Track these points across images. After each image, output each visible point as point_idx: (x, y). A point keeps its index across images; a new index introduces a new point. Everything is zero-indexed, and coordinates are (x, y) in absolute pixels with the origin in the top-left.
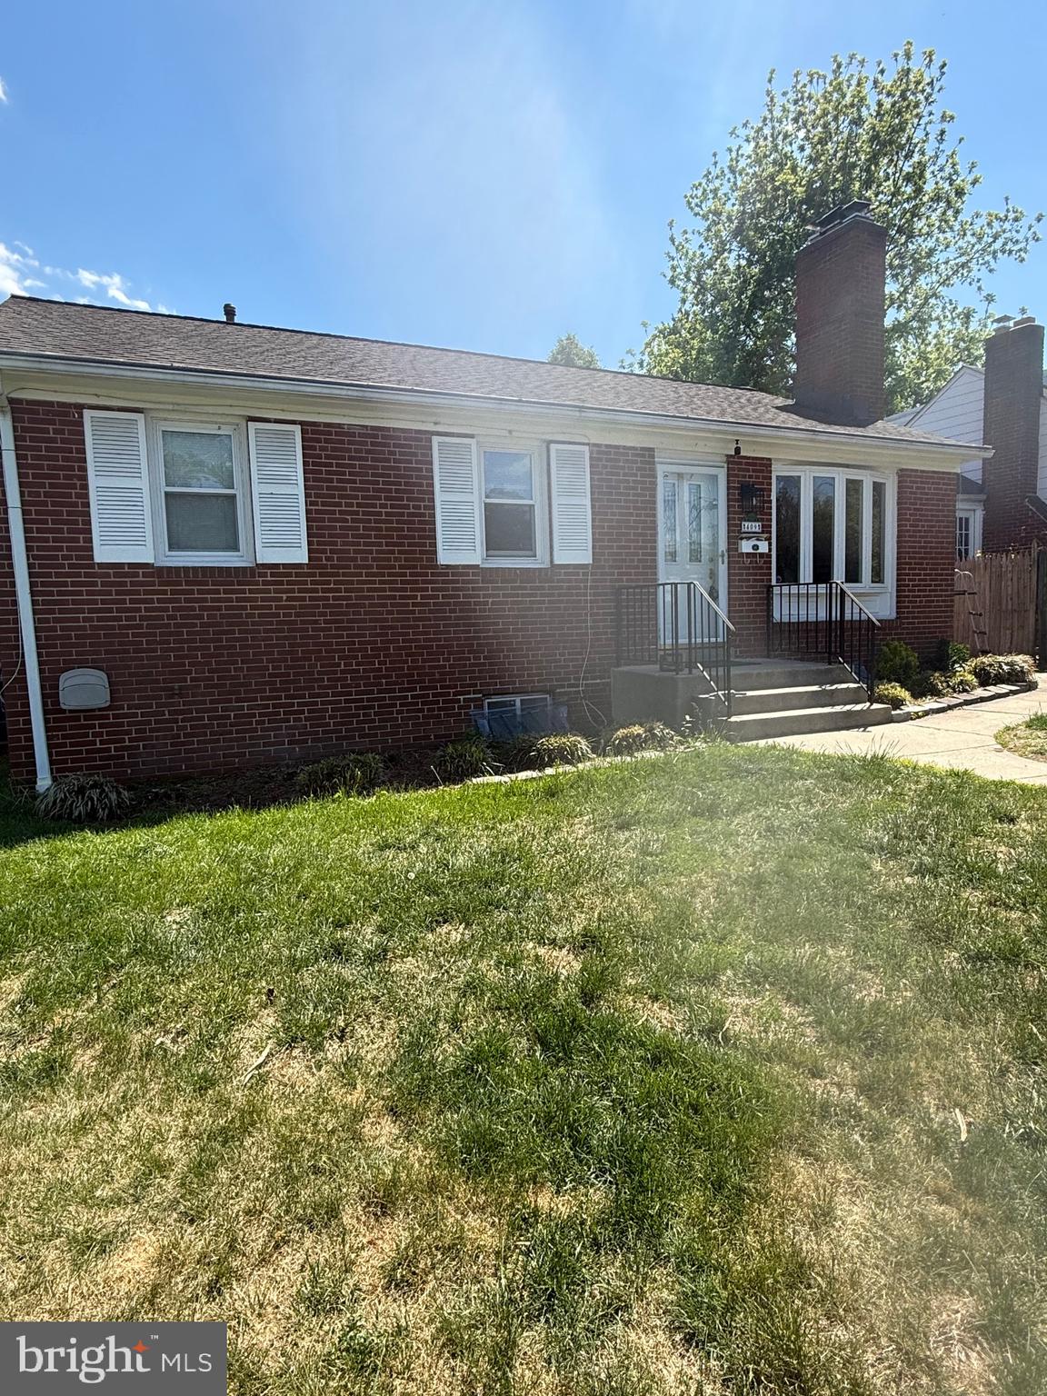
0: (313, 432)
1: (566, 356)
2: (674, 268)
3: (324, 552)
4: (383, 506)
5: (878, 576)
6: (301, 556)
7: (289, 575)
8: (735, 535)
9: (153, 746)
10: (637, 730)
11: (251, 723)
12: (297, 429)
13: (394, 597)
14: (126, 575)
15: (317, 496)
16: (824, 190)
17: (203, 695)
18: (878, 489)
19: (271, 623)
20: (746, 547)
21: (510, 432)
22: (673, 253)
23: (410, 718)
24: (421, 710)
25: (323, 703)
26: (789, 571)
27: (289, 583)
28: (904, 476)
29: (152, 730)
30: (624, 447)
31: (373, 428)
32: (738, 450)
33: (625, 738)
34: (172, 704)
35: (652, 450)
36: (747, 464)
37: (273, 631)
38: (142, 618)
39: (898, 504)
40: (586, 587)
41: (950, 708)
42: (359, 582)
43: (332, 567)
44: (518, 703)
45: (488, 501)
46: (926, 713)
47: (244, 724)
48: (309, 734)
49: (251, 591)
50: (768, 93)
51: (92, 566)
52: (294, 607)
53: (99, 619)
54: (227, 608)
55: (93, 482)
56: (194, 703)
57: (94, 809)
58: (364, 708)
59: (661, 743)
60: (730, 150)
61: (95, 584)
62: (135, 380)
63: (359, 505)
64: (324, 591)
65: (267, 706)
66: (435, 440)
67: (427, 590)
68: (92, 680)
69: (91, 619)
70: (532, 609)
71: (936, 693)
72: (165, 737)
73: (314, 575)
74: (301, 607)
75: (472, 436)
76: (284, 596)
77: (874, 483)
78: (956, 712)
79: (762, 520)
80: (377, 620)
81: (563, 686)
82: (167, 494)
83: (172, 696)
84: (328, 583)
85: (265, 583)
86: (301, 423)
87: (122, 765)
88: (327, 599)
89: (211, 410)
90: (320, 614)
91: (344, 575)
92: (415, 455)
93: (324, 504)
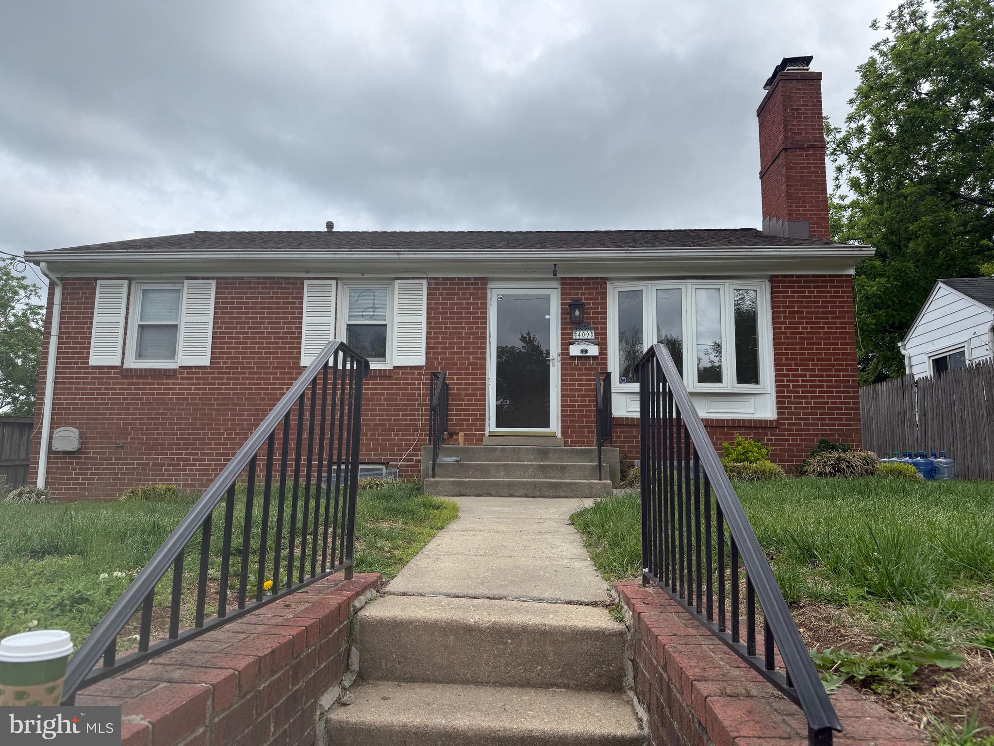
0: (224, 283)
3: (221, 358)
6: (206, 361)
7: (198, 373)
8: (567, 342)
11: (162, 470)
14: (105, 373)
15: (222, 323)
17: (136, 448)
19: (183, 404)
20: (575, 350)
21: (362, 274)
25: (209, 460)
27: (197, 378)
28: (775, 282)
29: (104, 469)
30: (459, 278)
34: (117, 453)
35: (484, 279)
36: (579, 283)
37: (183, 410)
38: (109, 399)
40: (419, 384)
42: (243, 378)
47: (157, 470)
49: (173, 384)
51: (88, 368)
52: (198, 394)
54: (158, 394)
55: (96, 319)
56: (131, 454)
61: (87, 378)
64: (219, 384)
66: (306, 282)
68: (72, 434)
69: (82, 399)
73: (213, 373)
74: (203, 394)
75: (334, 279)
76: (193, 387)
79: (595, 329)
82: (139, 326)
83: (118, 448)
84: (222, 378)
86: (217, 278)
88: (220, 389)
90: (215, 399)
91: (234, 373)
92: (292, 293)
93: (226, 328)
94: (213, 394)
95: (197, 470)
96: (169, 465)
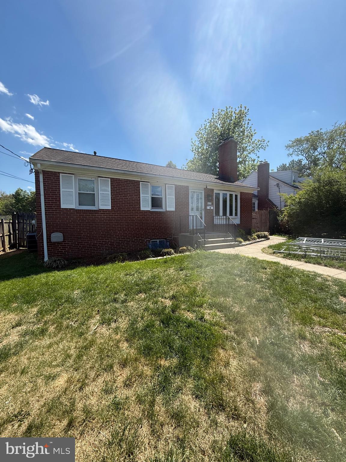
0: (113, 180)
1: (170, 165)
2: (193, 148)
3: (115, 207)
4: (129, 197)
5: (236, 214)
6: (109, 208)
7: (107, 212)
8: (206, 205)
9: (73, 251)
10: (185, 248)
11: (96, 245)
12: (110, 179)
13: (130, 217)
14: (68, 211)
15: (113, 194)
16: (224, 133)
17: (85, 239)
18: (236, 196)
19: (102, 223)
20: (208, 208)
21: (157, 182)
22: (192, 145)
23: (133, 245)
24: (136, 243)
25: (113, 241)
26: (217, 213)
27: (106, 214)
28: (241, 193)
29: (73, 247)
30: (182, 186)
31: (127, 180)
32: (207, 187)
33: (182, 250)
34: (78, 241)
35: (188, 186)
36: (209, 190)
37: (102, 224)
38: (72, 221)
39: (240, 199)
40: (173, 216)
41: (252, 243)
42: (123, 214)
43: (117, 210)
44: (158, 241)
45: (152, 196)
46: (247, 244)
47: (94, 246)
48: (110, 248)
49: (97, 215)
50: (213, 113)
51: (60, 209)
52: (107, 219)
53: (61, 221)
54: (92, 219)
55: (61, 190)
56: (83, 241)
57: (58, 265)
58: (123, 242)
59: (190, 251)
60: (204, 124)
61: (61, 213)
62: (72, 167)
63: (123, 197)
64: (114, 215)
65: (100, 241)
66: (141, 183)
67: (138, 216)
68: (59, 235)
69: (59, 221)
70: (162, 220)
71: (249, 240)
72: (76, 249)
73: (112, 212)
74: (109, 219)
75: (149, 182)
76: (105, 216)
77: (235, 195)
78: (253, 244)
79: (212, 202)
80: (127, 222)
81: (168, 238)
82: (79, 193)
83: (78, 239)
84: (116, 214)
85: (101, 214)
86: (110, 178)
87: (66, 255)
88: (115, 217)
89: (90, 174)
90: (114, 221)
91: (119, 212)
92: (136, 186)
93: (115, 196)
94: (113, 219)
95: (110, 245)
96: (99, 243)
